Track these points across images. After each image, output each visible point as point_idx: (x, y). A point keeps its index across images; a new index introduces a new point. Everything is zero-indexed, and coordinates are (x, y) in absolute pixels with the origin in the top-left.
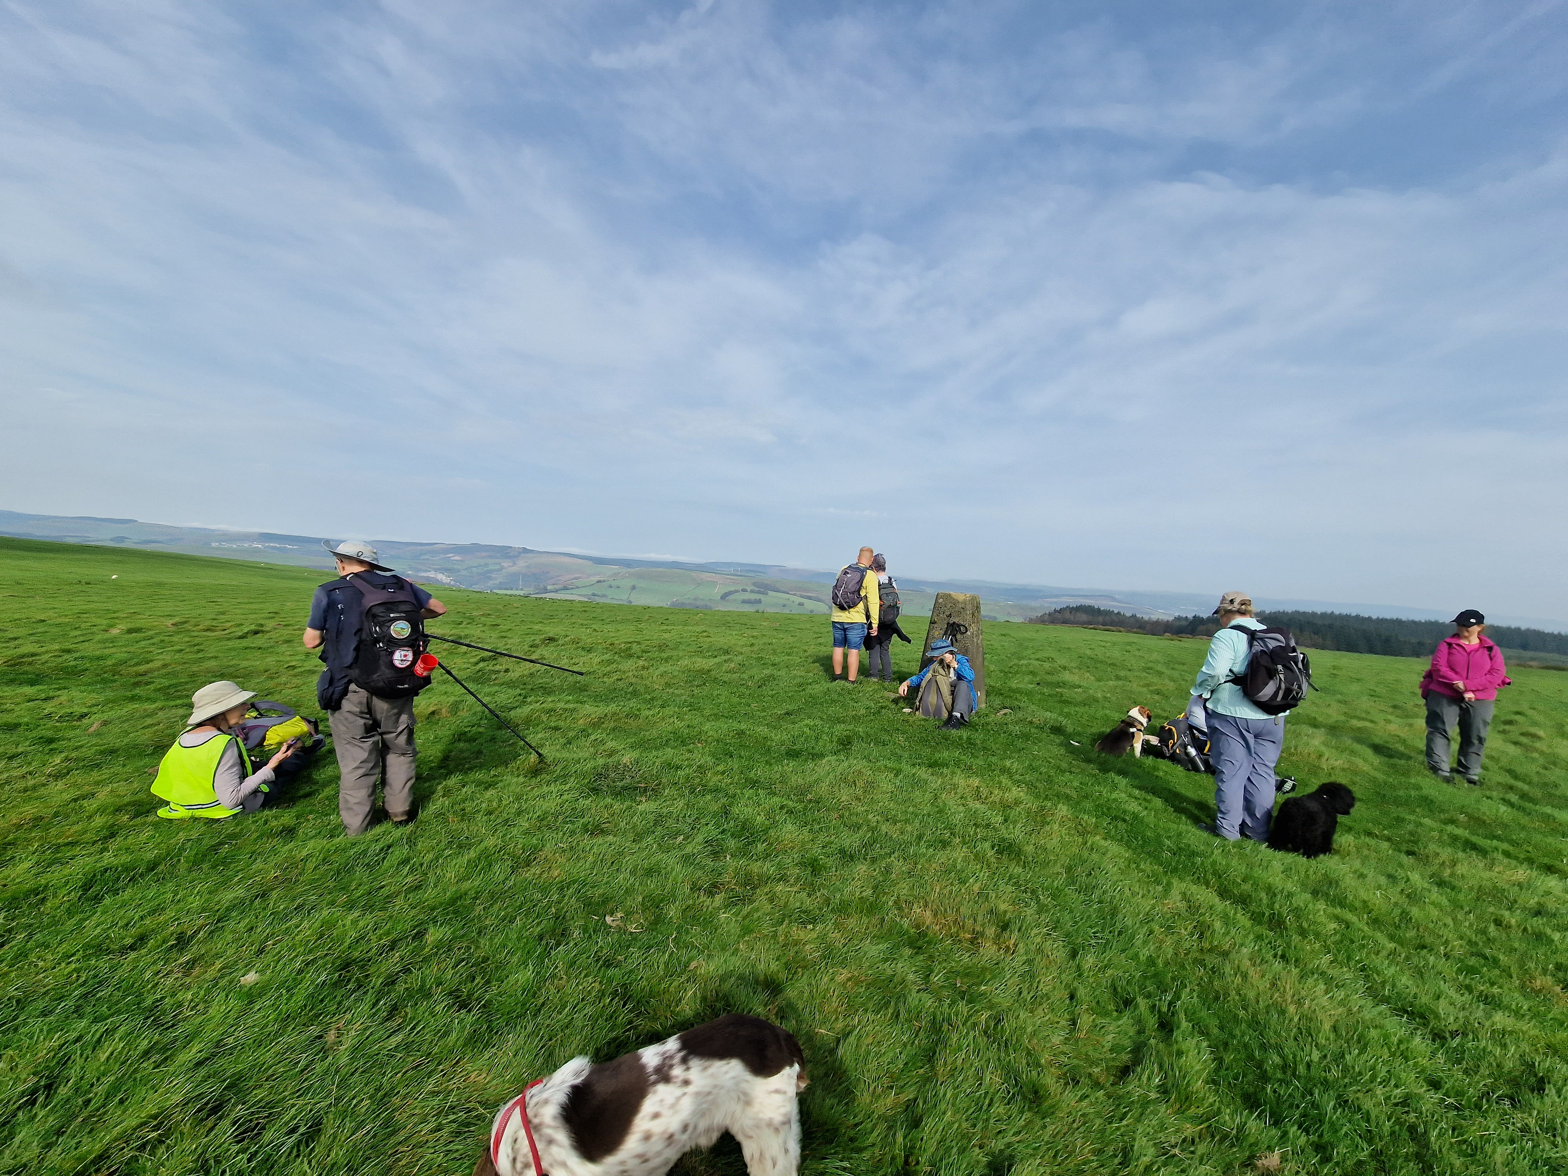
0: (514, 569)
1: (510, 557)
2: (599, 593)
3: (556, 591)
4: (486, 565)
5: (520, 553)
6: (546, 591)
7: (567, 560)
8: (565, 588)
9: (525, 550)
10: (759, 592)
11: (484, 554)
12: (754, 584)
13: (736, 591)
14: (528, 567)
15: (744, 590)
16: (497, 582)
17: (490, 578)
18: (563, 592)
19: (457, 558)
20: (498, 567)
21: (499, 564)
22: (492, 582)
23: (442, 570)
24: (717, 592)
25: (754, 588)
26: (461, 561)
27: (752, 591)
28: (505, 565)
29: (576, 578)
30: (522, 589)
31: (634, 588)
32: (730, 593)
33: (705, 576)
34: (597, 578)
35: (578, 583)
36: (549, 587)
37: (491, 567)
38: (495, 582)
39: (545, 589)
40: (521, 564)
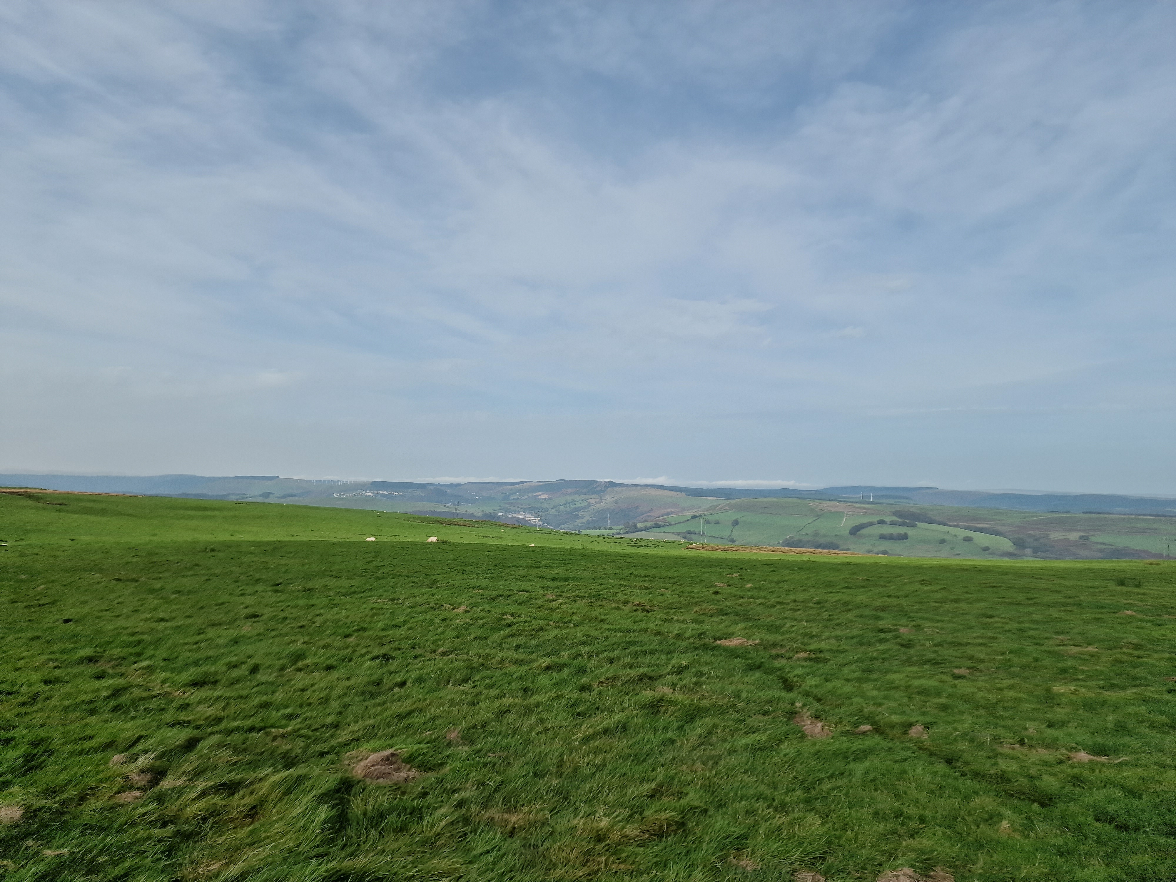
0: (601, 506)
1: (598, 493)
2: (697, 531)
3: (646, 529)
4: (573, 502)
5: (606, 487)
6: (636, 529)
7: (658, 492)
8: (657, 526)
9: (612, 484)
10: (903, 524)
11: (569, 490)
12: (895, 513)
13: (871, 524)
14: (616, 502)
15: (882, 522)
16: (584, 520)
17: (577, 517)
18: (654, 530)
19: (545, 496)
20: (585, 504)
21: (586, 500)
22: (579, 521)
23: (531, 510)
24: (846, 524)
25: (895, 518)
26: (550, 499)
27: (893, 523)
28: (592, 501)
29: (668, 514)
30: (610, 529)
31: (736, 523)
32: (862, 526)
33: (825, 505)
34: (693, 513)
35: (670, 519)
36: (639, 525)
37: (578, 505)
38: (583, 520)
39: (635, 526)
40: (609, 500)
